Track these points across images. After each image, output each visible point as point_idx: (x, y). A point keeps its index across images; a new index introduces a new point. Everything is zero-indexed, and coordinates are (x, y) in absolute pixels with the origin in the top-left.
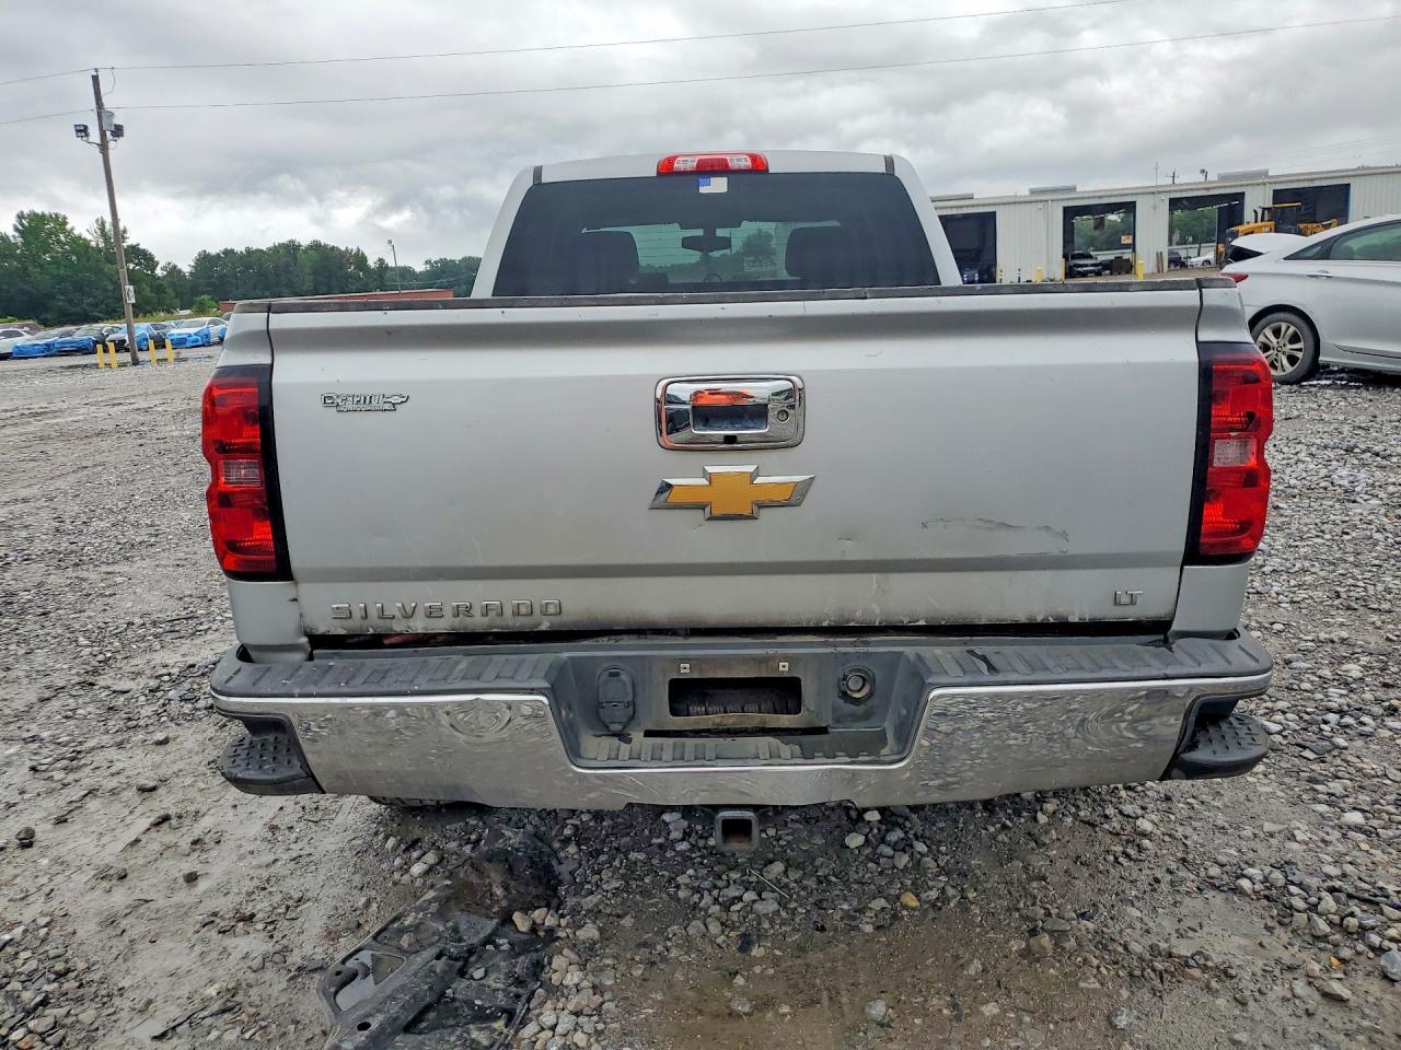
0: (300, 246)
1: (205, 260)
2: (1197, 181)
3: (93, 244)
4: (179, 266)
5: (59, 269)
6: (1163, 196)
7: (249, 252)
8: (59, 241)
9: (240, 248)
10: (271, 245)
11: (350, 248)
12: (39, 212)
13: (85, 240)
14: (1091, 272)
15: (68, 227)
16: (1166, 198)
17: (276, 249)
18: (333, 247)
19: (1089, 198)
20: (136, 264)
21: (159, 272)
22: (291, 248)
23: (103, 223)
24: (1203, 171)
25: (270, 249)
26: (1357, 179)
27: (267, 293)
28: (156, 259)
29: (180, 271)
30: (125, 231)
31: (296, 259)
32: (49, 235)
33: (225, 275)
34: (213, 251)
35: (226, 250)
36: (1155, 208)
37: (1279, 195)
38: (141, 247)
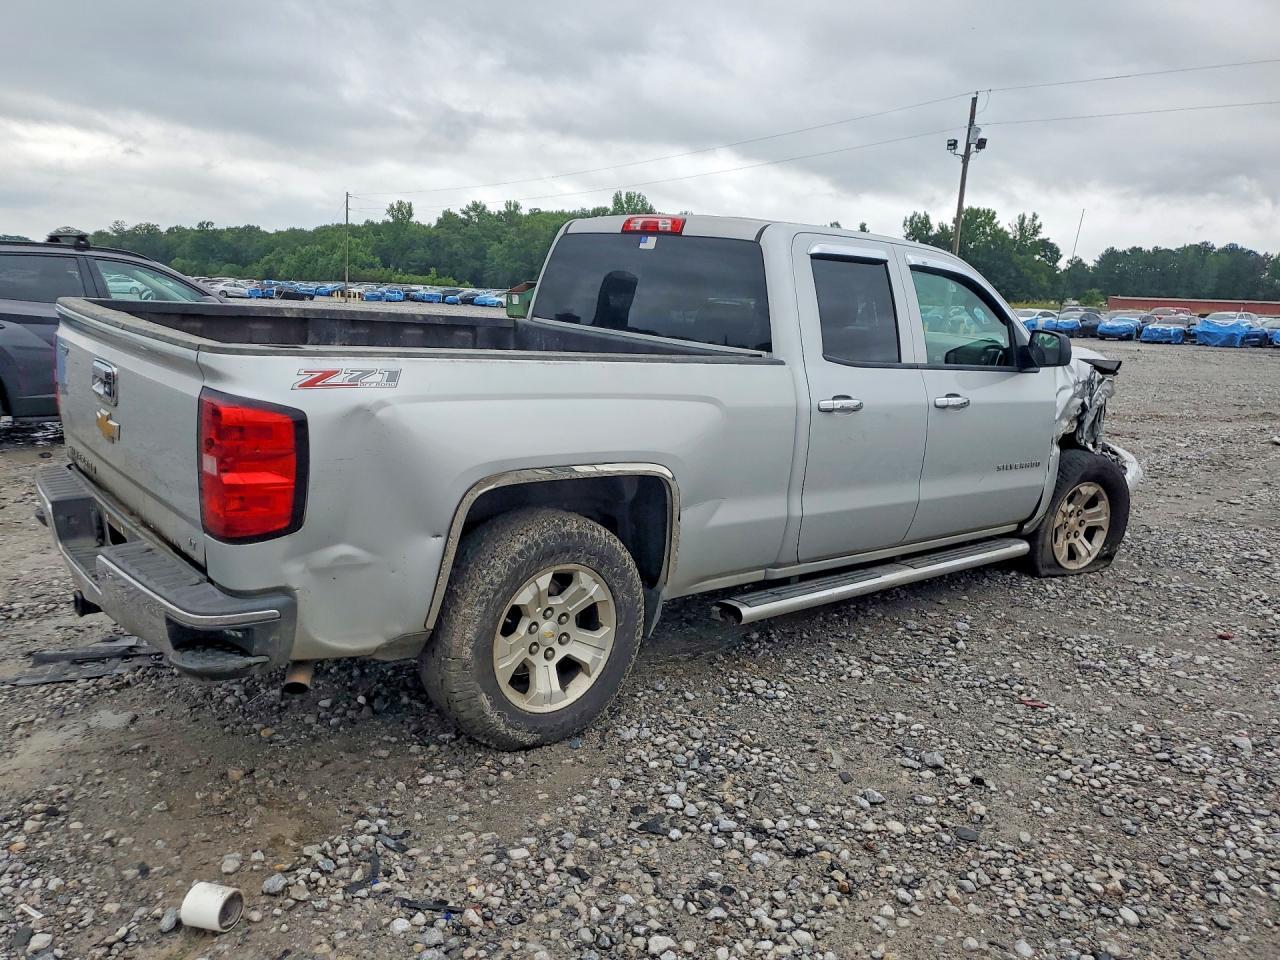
0: (1213, 247)
1: (1111, 256)
3: (1011, 236)
4: (1085, 261)
5: (977, 256)
7: (1157, 250)
8: (984, 233)
9: (1148, 247)
10: (1181, 246)
11: (1270, 253)
12: (975, 207)
13: (1006, 232)
15: (995, 221)
17: (1185, 250)
18: (1251, 251)
20: (1042, 256)
21: (1062, 264)
22: (1203, 250)
23: (1024, 218)
25: (1178, 250)
27: (1163, 293)
28: (1061, 253)
29: (1084, 265)
30: (1040, 226)
31: (1204, 261)
32: (978, 228)
33: (1126, 272)
34: (1120, 247)
35: (1134, 248)
38: (1051, 241)
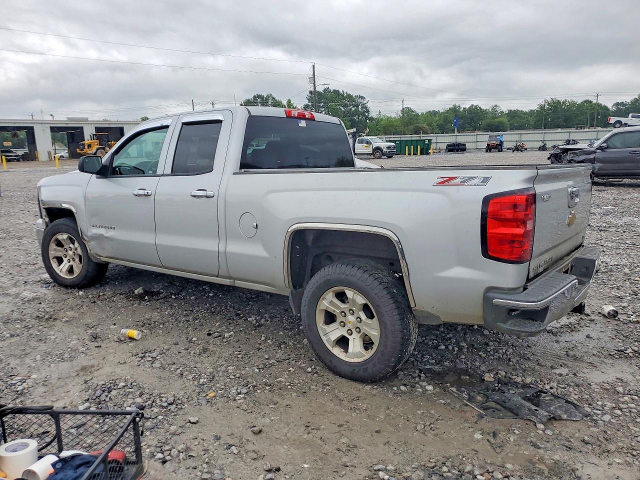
2: (49, 119)
6: (47, 125)
14: (15, 159)
16: (48, 126)
19: (6, 123)
24: (51, 115)
26: (126, 125)
36: (43, 130)
37: (98, 129)
